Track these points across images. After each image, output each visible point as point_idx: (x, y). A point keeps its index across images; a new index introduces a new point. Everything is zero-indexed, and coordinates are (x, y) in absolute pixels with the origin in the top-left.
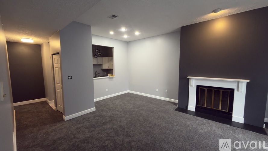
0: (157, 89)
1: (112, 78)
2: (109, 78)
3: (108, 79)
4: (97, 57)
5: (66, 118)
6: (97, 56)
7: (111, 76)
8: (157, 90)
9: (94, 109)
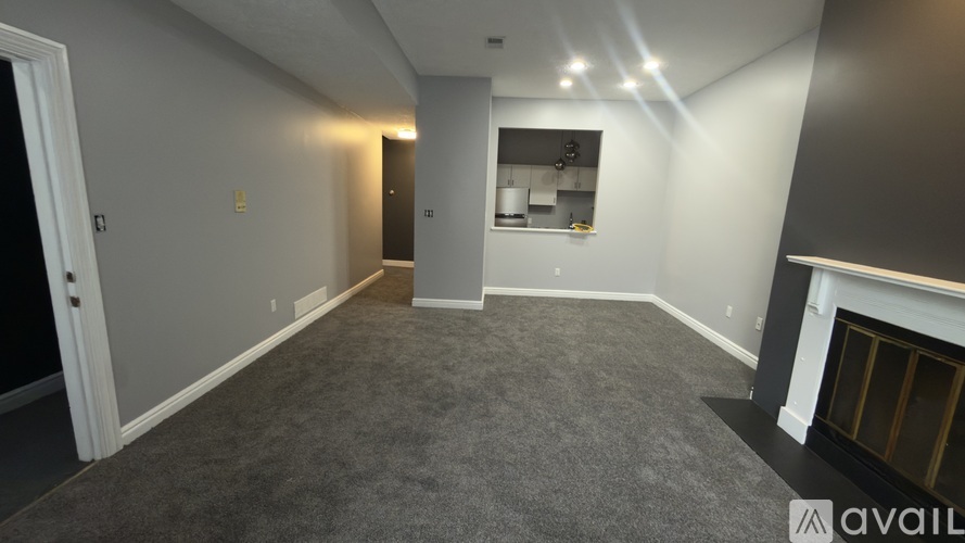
0: (730, 308)
1: (583, 236)
2: (570, 235)
3: (566, 237)
4: (562, 168)
5: (417, 302)
6: (564, 164)
7: (577, 231)
8: (729, 314)
9: (479, 305)
